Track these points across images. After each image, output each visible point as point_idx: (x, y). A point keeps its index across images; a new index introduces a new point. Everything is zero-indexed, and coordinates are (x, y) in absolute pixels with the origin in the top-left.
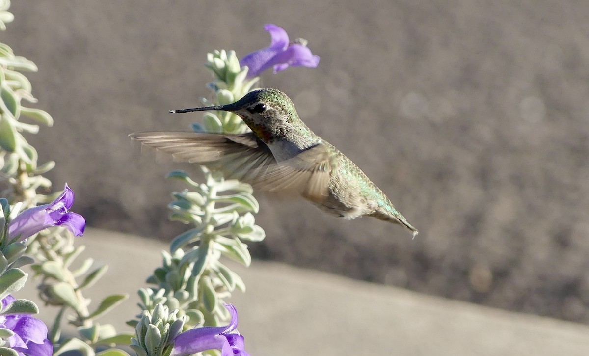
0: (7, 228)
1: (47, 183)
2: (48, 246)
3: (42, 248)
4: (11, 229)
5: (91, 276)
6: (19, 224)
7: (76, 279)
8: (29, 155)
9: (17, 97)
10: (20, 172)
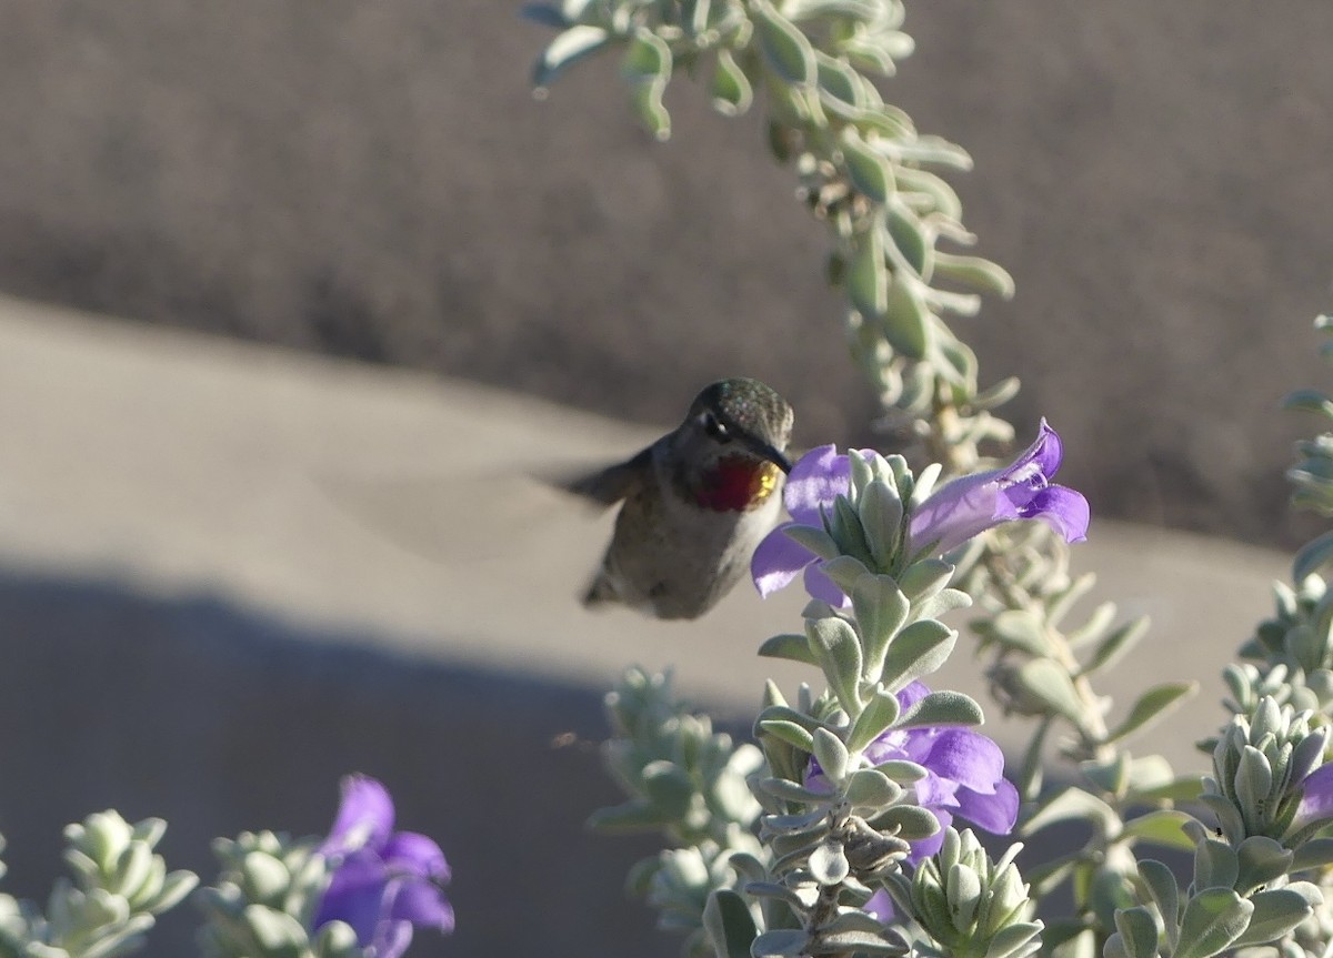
0: (905, 525)
1: (1003, 430)
2: (1008, 577)
3: (996, 582)
4: (916, 527)
5: (1110, 642)
6: (934, 515)
7: (1077, 654)
8: (958, 363)
9: (927, 233)
10: (938, 406)
